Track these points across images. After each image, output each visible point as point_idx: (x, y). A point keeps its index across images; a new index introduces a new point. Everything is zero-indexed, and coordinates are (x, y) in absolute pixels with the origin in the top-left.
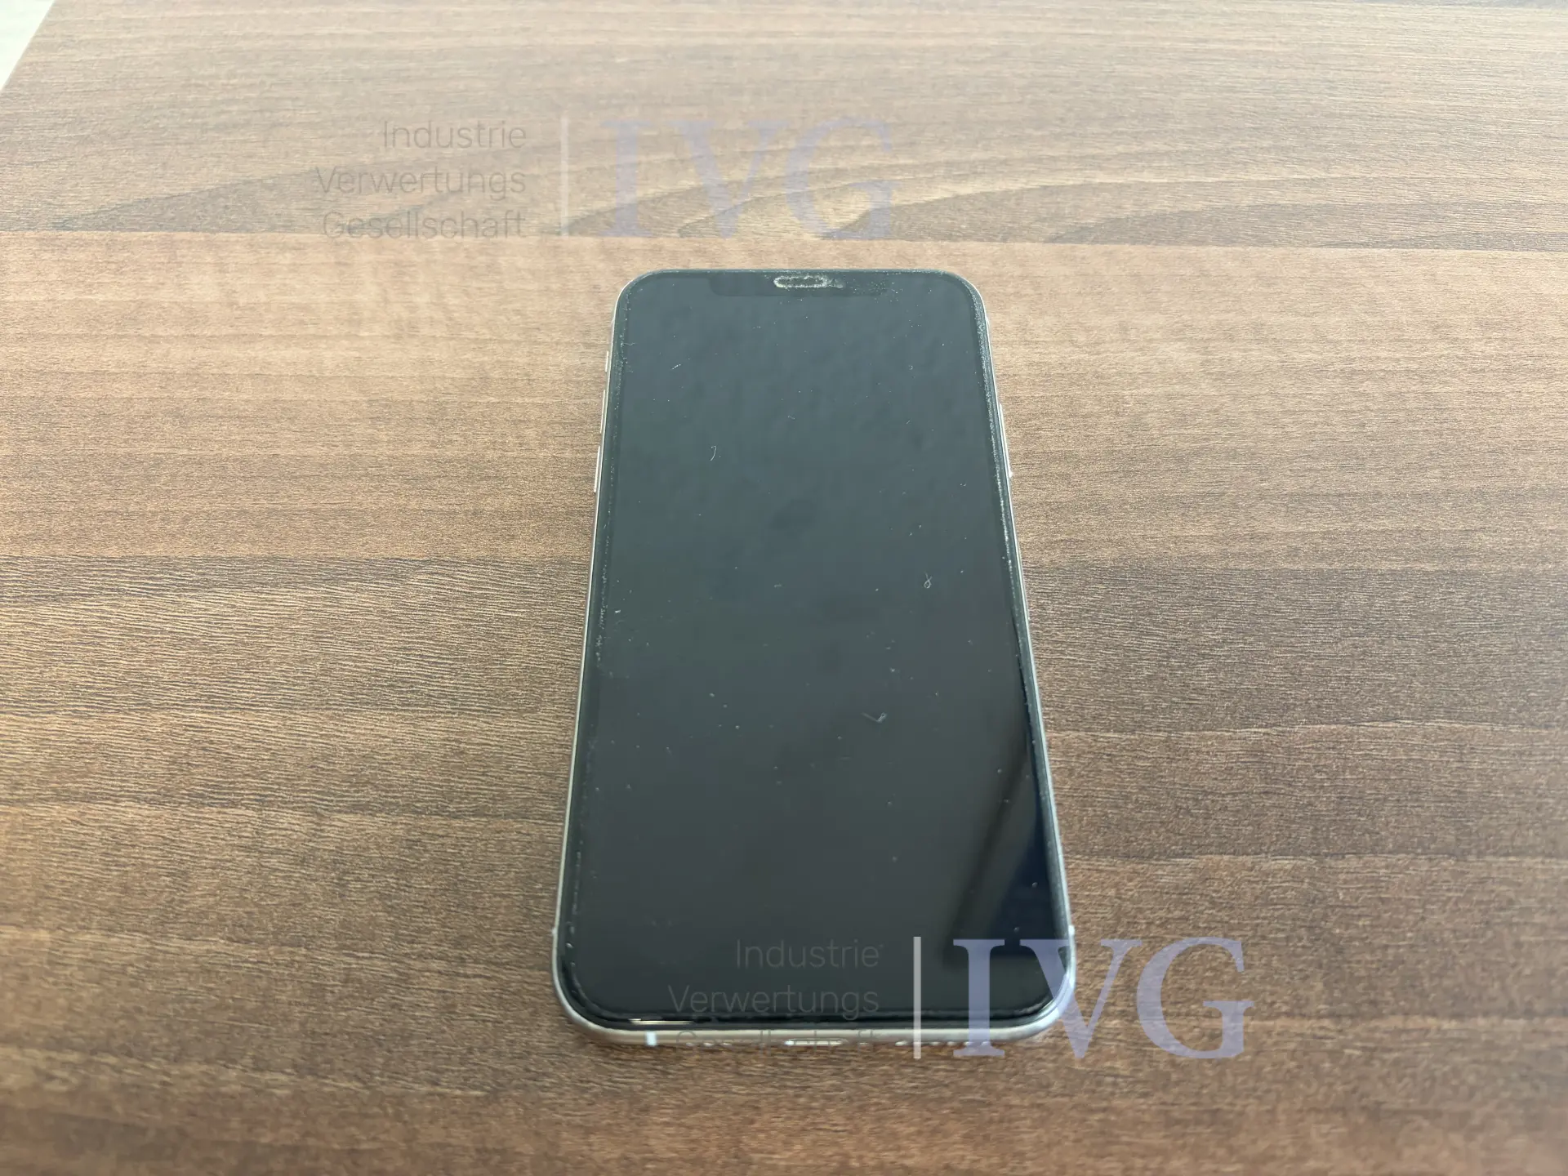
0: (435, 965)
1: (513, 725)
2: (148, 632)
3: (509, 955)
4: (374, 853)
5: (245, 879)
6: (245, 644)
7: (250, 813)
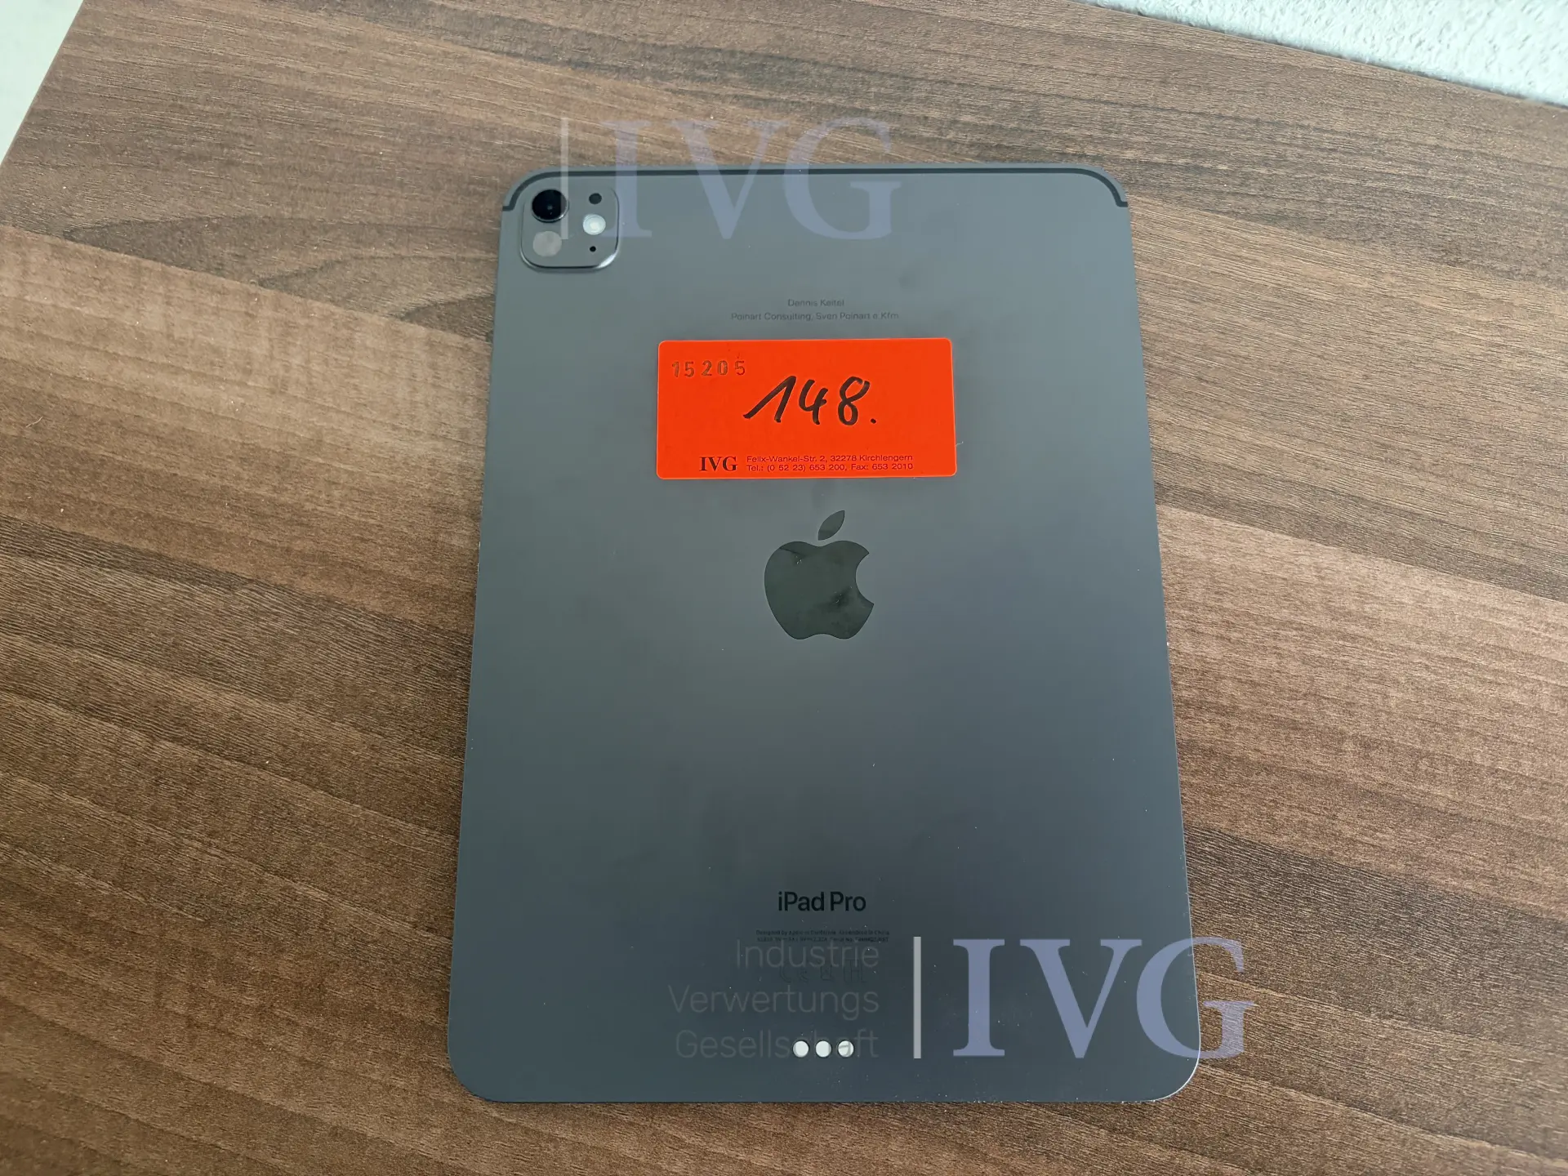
0: (196, 844)
1: (271, 708)
2: (79, 591)
3: (236, 848)
4: (178, 770)
5: (107, 768)
6: (133, 614)
7: (116, 727)
